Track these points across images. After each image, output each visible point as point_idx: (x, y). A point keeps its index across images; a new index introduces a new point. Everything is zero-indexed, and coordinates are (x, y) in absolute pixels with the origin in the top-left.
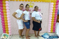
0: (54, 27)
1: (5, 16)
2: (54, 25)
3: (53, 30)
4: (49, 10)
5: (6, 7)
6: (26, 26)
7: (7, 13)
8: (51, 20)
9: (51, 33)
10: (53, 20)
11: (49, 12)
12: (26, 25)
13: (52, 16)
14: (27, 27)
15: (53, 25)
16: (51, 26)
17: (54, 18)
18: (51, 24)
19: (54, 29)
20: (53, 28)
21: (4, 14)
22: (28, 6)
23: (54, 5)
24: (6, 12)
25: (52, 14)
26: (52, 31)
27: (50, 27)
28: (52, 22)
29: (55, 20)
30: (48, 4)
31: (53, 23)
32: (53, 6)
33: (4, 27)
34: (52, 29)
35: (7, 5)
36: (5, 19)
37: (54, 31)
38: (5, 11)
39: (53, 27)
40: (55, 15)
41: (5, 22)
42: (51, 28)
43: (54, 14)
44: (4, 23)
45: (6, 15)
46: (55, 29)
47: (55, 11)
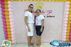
1: (7, 20)
3: (69, 38)
5: (8, 8)
7: (10, 16)
8: (66, 25)
11: (63, 15)
16: (67, 33)
17: (70, 22)
18: (67, 30)
21: (6, 17)
24: (9, 15)
28: (67, 27)
32: (69, 6)
33: (6, 33)
35: (9, 6)
36: (7, 23)
38: (7, 13)
41: (8, 27)
42: (66, 36)
44: (7, 29)
45: (9, 19)
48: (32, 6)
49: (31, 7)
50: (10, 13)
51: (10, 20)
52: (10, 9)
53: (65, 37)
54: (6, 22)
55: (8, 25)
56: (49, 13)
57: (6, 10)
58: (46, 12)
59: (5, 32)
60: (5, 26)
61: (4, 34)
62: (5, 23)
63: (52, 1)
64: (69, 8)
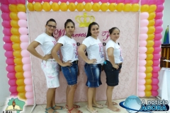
0: (155, 80)
2: (155, 75)
3: (152, 90)
4: (137, 33)
6: (67, 78)
8: (145, 62)
9: (146, 97)
10: (151, 62)
11: (137, 40)
12: (65, 76)
13: (145, 49)
14: (68, 81)
15: (150, 75)
16: (146, 79)
17: (151, 56)
18: (146, 72)
19: (155, 87)
20: (152, 84)
21: (15, 46)
22: (70, 24)
23: (149, 19)
24: (19, 42)
25: (145, 42)
26: (149, 93)
27: (144, 81)
28: (146, 66)
29: (156, 62)
30: (134, 16)
31: (151, 69)
32: (147, 22)
34: (150, 87)
35: (21, 22)
36: (16, 60)
37: (154, 92)
38: (17, 37)
39: (150, 81)
40: (155, 46)
41: (17, 68)
42: (146, 84)
43: (152, 42)
44: (14, 72)
45: (20, 50)
46: (158, 87)
47: (153, 35)
48: (52, 23)
49: (50, 26)
50: (23, 37)
51: (23, 53)
52: (22, 30)
53: (143, 87)
55: (18, 64)
56: (108, 36)
57: (13, 30)
58: (100, 36)
59: (11, 79)
60: (11, 67)
61: (10, 83)
62: (10, 60)
63: (112, 11)
64: (148, 26)
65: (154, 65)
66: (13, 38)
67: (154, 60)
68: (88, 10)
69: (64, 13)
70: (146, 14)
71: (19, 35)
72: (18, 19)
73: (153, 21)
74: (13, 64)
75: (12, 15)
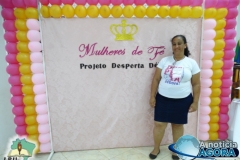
0: (223, 116)
1: (24, 79)
2: (224, 109)
3: (219, 131)
4: (199, 50)
5: (27, 41)
7: (34, 67)
8: (209, 91)
10: (219, 91)
11: (199, 60)
13: (210, 72)
15: (217, 109)
16: (211, 115)
17: (219, 82)
18: (211, 106)
19: (223, 126)
20: (219, 123)
21: (23, 68)
23: (216, 29)
24: (29, 63)
25: (210, 63)
26: (215, 136)
27: (208, 119)
28: (212, 96)
29: (225, 90)
30: (194, 24)
31: (218, 100)
32: (213, 33)
34: (216, 127)
35: (31, 34)
36: (25, 89)
37: (222, 134)
38: (25, 56)
39: (216, 118)
40: (224, 68)
41: (27, 99)
42: (210, 123)
43: (220, 62)
44: (23, 105)
45: (30, 73)
46: (227, 127)
47: (221, 53)
50: (34, 56)
51: (35, 78)
52: (33, 45)
53: (207, 127)
54: (20, 85)
55: (28, 95)
56: (156, 54)
57: (21, 46)
58: (145, 53)
59: (18, 116)
60: (18, 99)
61: (16, 121)
62: (17, 89)
63: (163, 18)
64: (215, 39)
65: (222, 96)
66: (20, 57)
67: (222, 87)
68: (128, 17)
69: (93, 20)
70: (213, 22)
71: (28, 52)
72: (27, 30)
73: (222, 32)
74: (21, 95)
75: (19, 23)
